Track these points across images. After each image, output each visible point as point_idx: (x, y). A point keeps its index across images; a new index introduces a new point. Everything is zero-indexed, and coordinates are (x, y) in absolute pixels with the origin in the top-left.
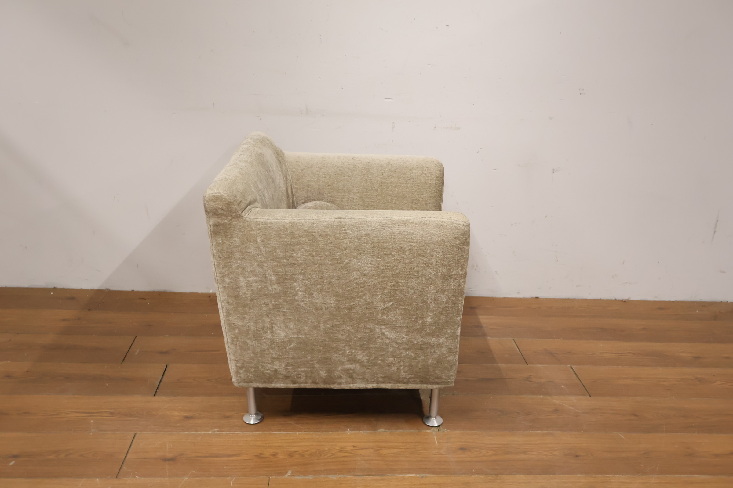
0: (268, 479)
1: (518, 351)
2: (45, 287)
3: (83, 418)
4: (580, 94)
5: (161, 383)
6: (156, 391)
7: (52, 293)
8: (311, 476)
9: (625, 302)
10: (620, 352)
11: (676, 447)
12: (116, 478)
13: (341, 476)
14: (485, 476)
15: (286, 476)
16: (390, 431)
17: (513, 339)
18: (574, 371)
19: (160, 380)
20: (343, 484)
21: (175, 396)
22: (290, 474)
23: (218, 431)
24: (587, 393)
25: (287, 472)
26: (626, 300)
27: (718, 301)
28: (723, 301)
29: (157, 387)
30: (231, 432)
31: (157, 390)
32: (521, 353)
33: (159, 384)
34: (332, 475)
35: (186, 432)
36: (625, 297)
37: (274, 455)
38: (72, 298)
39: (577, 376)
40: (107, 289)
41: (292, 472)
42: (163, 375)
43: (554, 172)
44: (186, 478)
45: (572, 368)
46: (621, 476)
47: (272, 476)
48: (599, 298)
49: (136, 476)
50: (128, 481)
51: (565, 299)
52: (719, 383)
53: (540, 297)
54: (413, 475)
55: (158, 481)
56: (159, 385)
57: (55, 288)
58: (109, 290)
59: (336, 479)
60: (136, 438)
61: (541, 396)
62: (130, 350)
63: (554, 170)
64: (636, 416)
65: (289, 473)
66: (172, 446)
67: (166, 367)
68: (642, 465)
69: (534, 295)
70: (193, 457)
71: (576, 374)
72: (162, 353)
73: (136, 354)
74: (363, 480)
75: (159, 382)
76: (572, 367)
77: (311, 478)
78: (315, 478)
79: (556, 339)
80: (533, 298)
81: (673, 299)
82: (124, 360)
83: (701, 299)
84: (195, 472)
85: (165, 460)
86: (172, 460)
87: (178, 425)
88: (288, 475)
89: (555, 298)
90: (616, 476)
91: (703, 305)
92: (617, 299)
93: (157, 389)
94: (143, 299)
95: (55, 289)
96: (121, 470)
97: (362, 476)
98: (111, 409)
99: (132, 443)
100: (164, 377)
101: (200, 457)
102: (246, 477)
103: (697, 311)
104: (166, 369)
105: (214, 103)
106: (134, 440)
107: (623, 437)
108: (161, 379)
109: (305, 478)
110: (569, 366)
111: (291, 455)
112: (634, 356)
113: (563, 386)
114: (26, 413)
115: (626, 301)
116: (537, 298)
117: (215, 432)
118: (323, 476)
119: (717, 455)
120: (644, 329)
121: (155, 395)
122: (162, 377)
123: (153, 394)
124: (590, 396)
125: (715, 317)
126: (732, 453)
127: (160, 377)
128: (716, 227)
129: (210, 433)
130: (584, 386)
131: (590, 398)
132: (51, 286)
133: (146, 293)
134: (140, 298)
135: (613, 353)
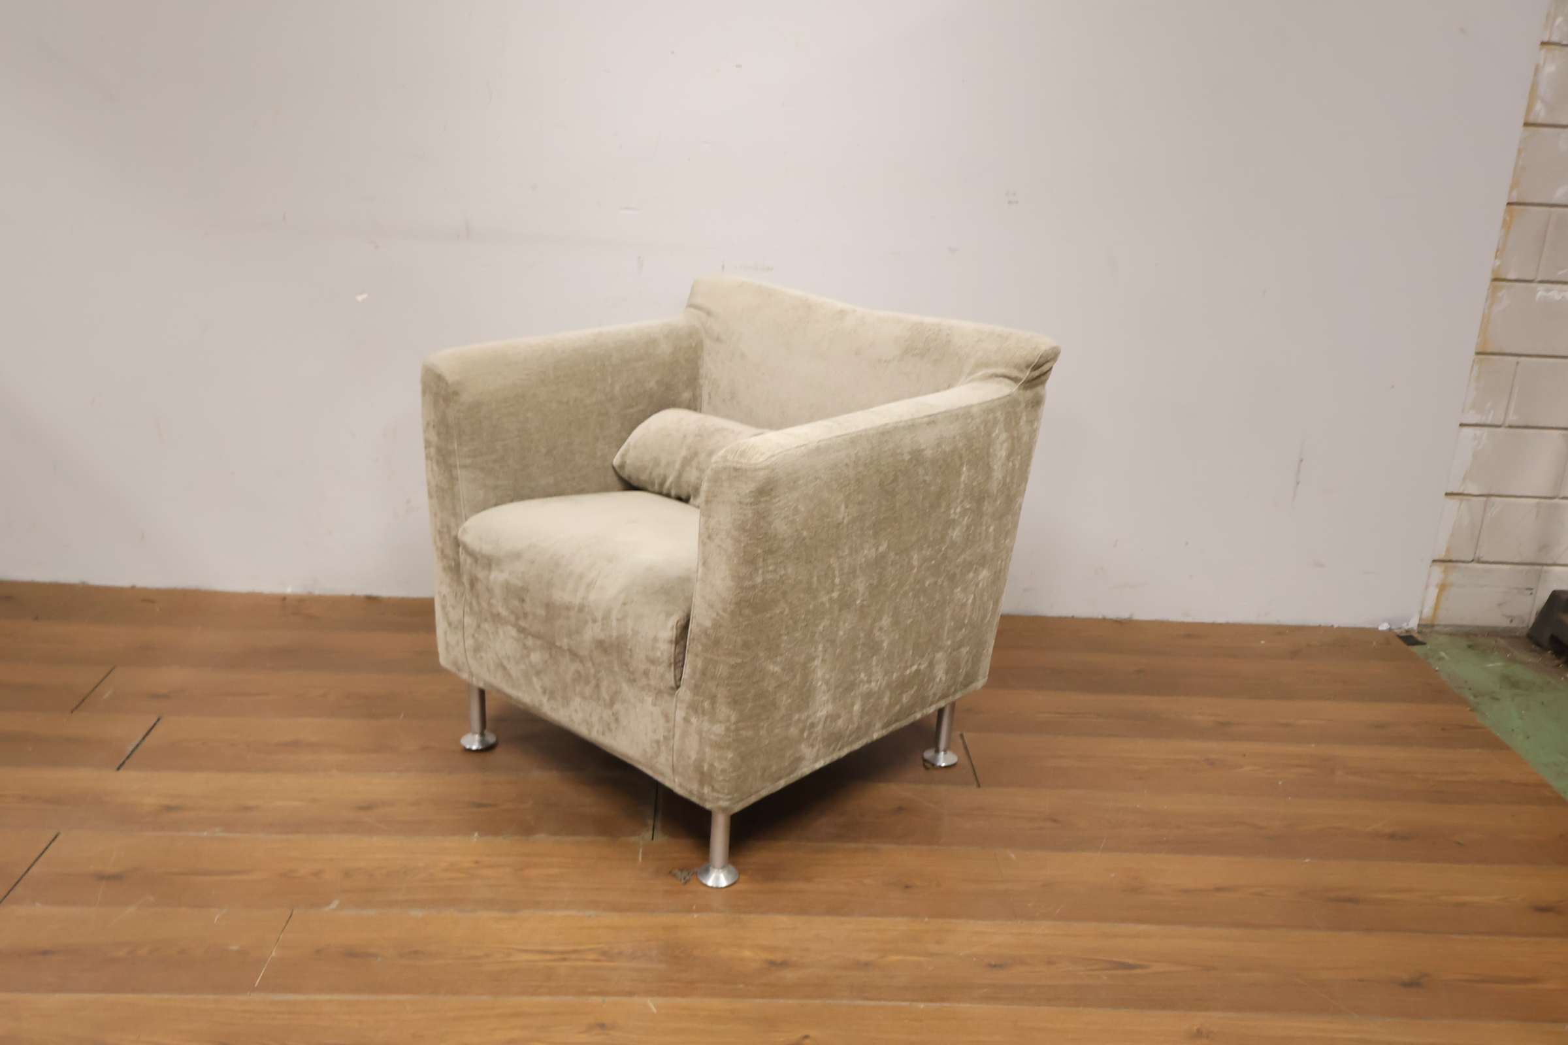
0: (291, 913)
4: (1010, 202)
5: (139, 748)
6: (124, 763)
8: (374, 909)
9: (1119, 622)
10: (1073, 712)
11: (1112, 875)
13: (432, 911)
14: (711, 916)
15: (327, 909)
16: (558, 838)
18: (965, 743)
19: (137, 742)
20: (431, 924)
21: (157, 771)
22: (335, 906)
23: (221, 832)
24: (975, 781)
25: (329, 903)
26: (1125, 619)
27: (1312, 624)
28: (1323, 624)
29: (127, 755)
30: (245, 833)
31: (127, 761)
33: (135, 749)
34: (415, 910)
35: (156, 831)
36: (1124, 614)
37: (316, 874)
38: (8, 598)
39: (968, 751)
40: (84, 583)
41: (340, 903)
42: (147, 735)
44: (131, 909)
46: (981, 922)
47: (299, 908)
48: (1070, 615)
49: (37, 903)
50: (19, 910)
52: (1250, 768)
54: (573, 913)
55: (76, 912)
56: (133, 751)
59: (420, 916)
60: (56, 840)
61: (881, 785)
62: (96, 691)
64: (1054, 821)
65: (335, 904)
66: (122, 855)
67: (158, 720)
68: (1030, 905)
70: (159, 874)
71: (966, 748)
72: (155, 696)
73: (106, 696)
74: (474, 918)
75: (134, 746)
76: (964, 735)
77: (374, 913)
78: (382, 913)
81: (1220, 619)
82: (77, 707)
83: (1279, 621)
84: (152, 898)
85: (102, 877)
86: (116, 877)
87: (147, 820)
88: (332, 907)
90: (970, 920)
91: (1279, 631)
92: (1107, 617)
93: (127, 758)
94: (149, 601)
96: (11, 894)
97: (474, 911)
98: (26, 791)
99: (47, 848)
100: (147, 739)
101: (172, 874)
102: (248, 910)
103: (1263, 643)
104: (155, 724)
106: (53, 844)
107: (1013, 857)
108: (141, 742)
109: (362, 913)
111: (347, 874)
112: (1097, 718)
115: (1123, 622)
117: (216, 832)
118: (396, 910)
119: (1187, 892)
120: (1139, 671)
121: (118, 769)
122: (144, 738)
123: (117, 766)
124: (979, 786)
125: (1295, 654)
126: (1219, 889)
127: (140, 738)
128: (1299, 471)
129: (205, 834)
130: (974, 769)
131: (978, 790)
133: (158, 591)
134: (144, 601)
135: (1062, 714)
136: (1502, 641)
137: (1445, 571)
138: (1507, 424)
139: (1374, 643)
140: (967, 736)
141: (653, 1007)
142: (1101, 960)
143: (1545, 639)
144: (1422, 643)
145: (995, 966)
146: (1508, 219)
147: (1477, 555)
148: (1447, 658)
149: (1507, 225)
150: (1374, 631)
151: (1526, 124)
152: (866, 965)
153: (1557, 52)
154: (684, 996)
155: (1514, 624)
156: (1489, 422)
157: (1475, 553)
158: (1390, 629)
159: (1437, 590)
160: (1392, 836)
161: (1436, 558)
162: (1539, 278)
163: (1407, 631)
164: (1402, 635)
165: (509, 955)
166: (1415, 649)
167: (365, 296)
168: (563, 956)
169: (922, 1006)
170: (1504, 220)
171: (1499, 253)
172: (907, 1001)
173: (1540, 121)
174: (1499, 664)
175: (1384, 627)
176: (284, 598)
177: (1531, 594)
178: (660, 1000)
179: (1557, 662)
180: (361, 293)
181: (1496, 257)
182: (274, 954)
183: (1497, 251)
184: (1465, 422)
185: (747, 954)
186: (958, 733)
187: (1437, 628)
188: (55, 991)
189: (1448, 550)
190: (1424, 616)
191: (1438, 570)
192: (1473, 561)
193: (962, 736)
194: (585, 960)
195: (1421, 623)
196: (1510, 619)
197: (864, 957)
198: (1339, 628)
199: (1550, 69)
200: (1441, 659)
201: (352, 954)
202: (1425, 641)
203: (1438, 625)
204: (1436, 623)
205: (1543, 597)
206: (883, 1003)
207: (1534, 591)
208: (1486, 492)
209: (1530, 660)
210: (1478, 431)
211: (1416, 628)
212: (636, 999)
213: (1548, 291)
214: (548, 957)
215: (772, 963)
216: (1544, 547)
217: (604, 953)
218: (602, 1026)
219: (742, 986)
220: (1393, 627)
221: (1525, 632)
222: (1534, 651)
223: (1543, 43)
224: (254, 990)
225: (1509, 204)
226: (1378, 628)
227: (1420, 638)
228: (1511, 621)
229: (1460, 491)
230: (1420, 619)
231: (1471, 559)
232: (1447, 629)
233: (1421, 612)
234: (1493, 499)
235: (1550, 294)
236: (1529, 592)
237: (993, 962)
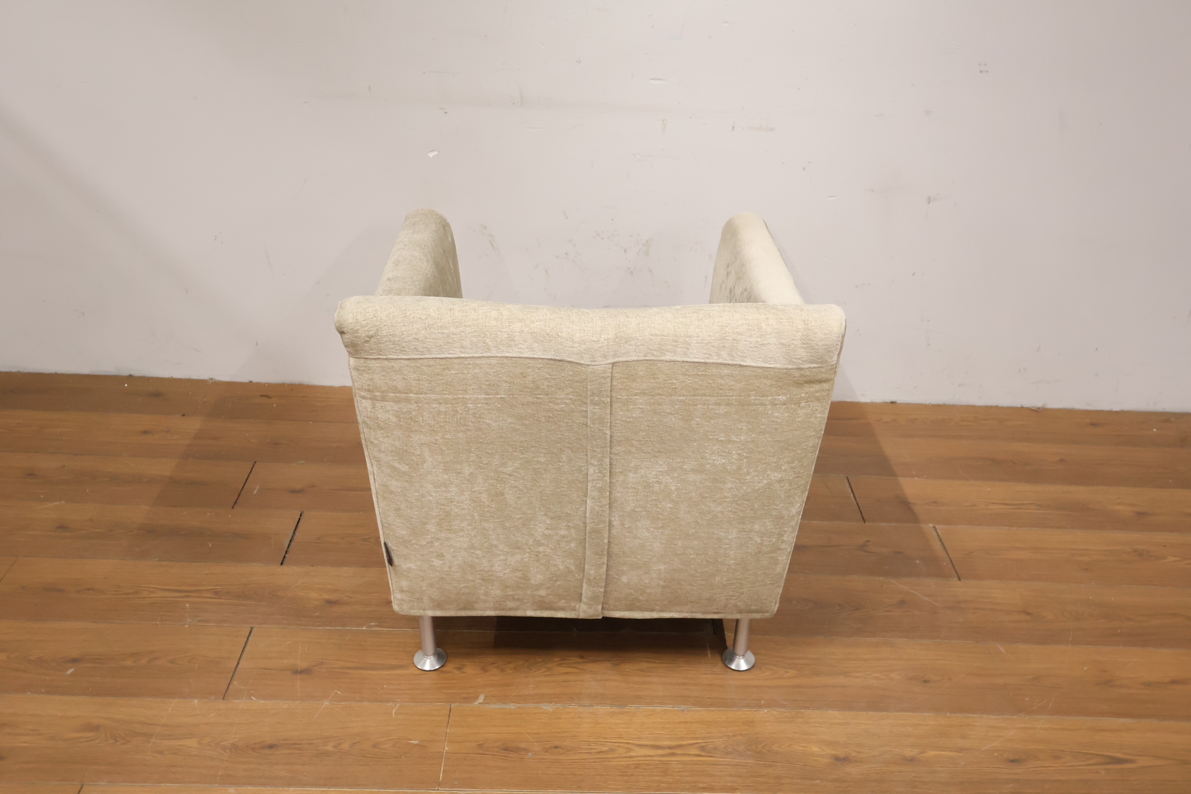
0: (449, 707)
1: (853, 499)
2: (116, 374)
3: (176, 599)
4: (981, 72)
5: (293, 543)
6: (284, 557)
7: (126, 385)
8: (514, 704)
9: (1037, 411)
10: (1018, 502)
11: (1085, 668)
12: (223, 699)
13: (559, 705)
14: (779, 711)
15: (477, 703)
16: (640, 633)
17: (847, 476)
18: (938, 535)
19: (290, 539)
20: (561, 718)
21: (312, 566)
22: (481, 701)
23: (376, 626)
24: (955, 574)
25: (477, 698)
26: (1039, 408)
29: (286, 549)
30: (396, 628)
31: (286, 555)
32: (856, 501)
33: (289, 544)
34: (545, 704)
35: (327, 626)
36: (1039, 403)
37: (460, 668)
38: (157, 395)
39: (942, 543)
40: (212, 379)
41: (485, 697)
42: (295, 530)
43: (929, 203)
44: (327, 703)
45: (936, 530)
46: (992, 716)
47: (454, 702)
48: (994, 404)
49: (252, 697)
50: (241, 704)
51: (939, 406)
52: (1171, 559)
53: (898, 402)
54: (669, 707)
55: (285, 706)
56: (288, 547)
57: (130, 376)
58: (213, 381)
59: (551, 710)
60: (252, 634)
61: (881, 578)
62: (246, 486)
63: (929, 198)
64: (1028, 614)
65: (481, 699)
66: (306, 649)
67: (301, 516)
68: (1027, 699)
69: (889, 398)
70: (339, 668)
71: (941, 540)
72: (294, 491)
73: (255, 492)
74: (592, 712)
75: (289, 542)
76: (937, 527)
77: (514, 707)
78: (520, 707)
79: (916, 478)
80: (887, 403)
81: (1116, 408)
82: (235, 503)
83: (1164, 407)
84: (339, 692)
85: (296, 672)
86: (307, 671)
87: (316, 614)
88: (480, 701)
89: (923, 403)
90: (984, 715)
91: (1166, 418)
92: (1025, 406)
93: (286, 553)
94: (266, 396)
96: (231, 687)
97: (591, 706)
98: (217, 585)
99: (246, 642)
100: (297, 534)
101: (349, 668)
102: (416, 704)
103: (1155, 430)
104: (300, 519)
105: (370, 87)
106: (250, 638)
107: (1003, 650)
108: (292, 537)
109: (505, 707)
110: (931, 525)
112: (1037, 510)
113: (918, 562)
114: (89, 589)
115: (1039, 410)
116: (892, 403)
117: (372, 627)
118: (531, 705)
119: (1148, 685)
120: (1062, 461)
121: (282, 564)
122: (294, 533)
123: (279, 561)
124: (960, 579)
125: (1183, 442)
126: (1174, 682)
127: (290, 534)
129: (364, 628)
130: (951, 561)
131: (959, 582)
132: (125, 373)
133: (271, 386)
134: (262, 396)
135: (1006, 504)
142: (1097, 755)
145: (1013, 761)
152: (912, 760)
165: (629, 750)
167: (435, 153)
168: (672, 751)
180: (432, 151)
182: (446, 748)
185: (815, 749)
188: (289, 785)
193: (935, 528)
194: (689, 755)
197: (909, 752)
201: (509, 749)
214: (660, 752)
215: (837, 759)
217: (703, 748)
219: (818, 781)
224: (440, 785)
237: (1011, 758)
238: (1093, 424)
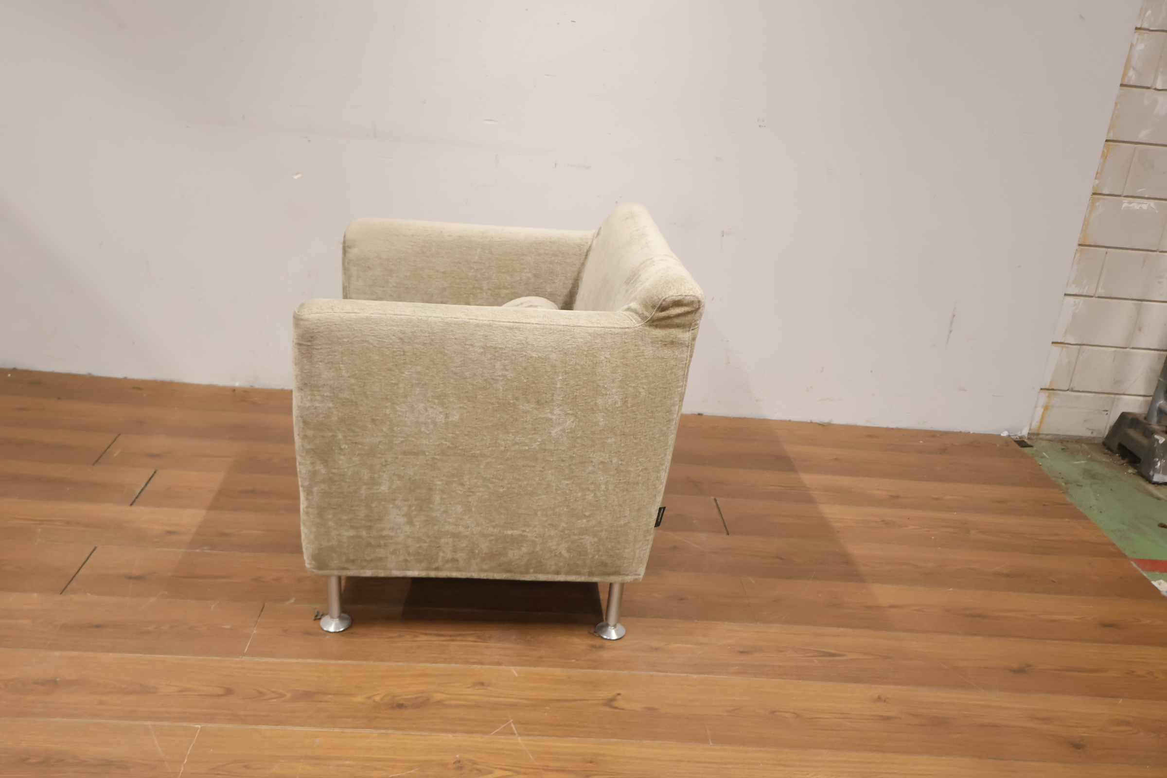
0: (263, 605)
3: (28, 526)
4: (760, 126)
5: (144, 492)
6: (134, 501)
7: (9, 375)
9: (822, 425)
10: (792, 486)
11: (820, 595)
12: (61, 594)
15: (288, 603)
18: (717, 504)
19: (142, 487)
21: (159, 507)
23: (208, 550)
24: (725, 531)
25: (289, 599)
26: (825, 423)
27: (955, 430)
28: (963, 431)
29: (136, 496)
30: (225, 551)
31: (136, 500)
33: (140, 492)
35: (164, 548)
36: (825, 420)
37: (278, 580)
38: (37, 383)
39: (720, 511)
40: (90, 374)
41: (296, 599)
42: (148, 482)
43: (723, 236)
44: (153, 599)
46: (733, 623)
47: (269, 602)
48: (788, 419)
49: (88, 594)
50: (76, 597)
51: (740, 418)
52: (913, 527)
53: (705, 414)
55: (116, 601)
56: (139, 494)
57: (14, 369)
60: (98, 549)
61: (661, 531)
62: (108, 451)
63: (723, 232)
64: (781, 559)
65: (292, 601)
66: (142, 563)
67: (155, 472)
68: (765, 613)
70: (169, 577)
71: (718, 508)
72: (151, 456)
73: (116, 455)
75: (140, 490)
76: (717, 499)
80: (695, 414)
81: (892, 425)
82: (96, 462)
83: (932, 428)
84: (167, 593)
85: (130, 578)
86: (139, 578)
87: (156, 540)
89: (726, 416)
90: (725, 623)
91: (932, 434)
92: (814, 421)
93: (136, 498)
94: (138, 389)
95: (14, 371)
96: (69, 586)
98: (69, 518)
99: (89, 557)
100: (149, 485)
101: (179, 577)
102: (233, 602)
103: (921, 442)
104: (153, 475)
106: (92, 554)
107: (753, 581)
108: (144, 487)
111: (299, 581)
112: (808, 491)
113: (695, 522)
116: (700, 414)
117: (204, 550)
119: (870, 607)
120: (836, 459)
121: (131, 505)
122: (146, 485)
123: (130, 503)
124: (728, 534)
125: (943, 451)
126: (892, 606)
127: (143, 484)
128: (951, 324)
129: (198, 551)
130: (724, 522)
131: (727, 537)
132: (10, 366)
133: (143, 382)
134: (134, 388)
135: (783, 487)
136: (1086, 447)
137: (1049, 397)
138: (1097, 296)
139: (998, 445)
140: (719, 500)
141: (515, 672)
142: (814, 650)
143: (1115, 446)
144: (1031, 446)
145: (742, 652)
146: (1106, 151)
147: (1071, 386)
148: (1047, 457)
149: (1105, 156)
150: (999, 436)
151: (1122, 85)
152: (656, 649)
153: (1146, 35)
154: (535, 666)
155: (1094, 435)
156: (1084, 293)
157: (1070, 385)
158: (1009, 436)
159: (1042, 410)
160: (1008, 575)
161: (1043, 387)
162: (1124, 194)
163: (1020, 437)
164: (1016, 440)
166: (1026, 450)
167: (300, 176)
168: (453, 638)
169: (695, 676)
170: (1103, 151)
171: (1098, 175)
172: (685, 673)
173: (1131, 83)
174: (1083, 462)
175: (1005, 434)
176: (234, 390)
177: (1107, 414)
178: (519, 668)
179: (1122, 461)
180: (296, 174)
181: (1096, 178)
182: (255, 632)
183: (1097, 173)
184: (1067, 293)
185: (576, 640)
186: (713, 498)
187: (1040, 436)
188: (109, 651)
189: (1051, 382)
190: (1032, 428)
191: (1044, 396)
192: (1068, 390)
193: (715, 500)
194: (467, 641)
195: (1030, 432)
196: (1091, 431)
197: (655, 644)
198: (974, 434)
199: (1140, 47)
200: (1043, 457)
201: (308, 633)
202: (1033, 445)
203: (1042, 434)
204: (1040, 432)
205: (1115, 417)
206: (669, 674)
207: (1109, 412)
208: (1080, 343)
209: (1104, 460)
210: (1077, 299)
211: (1026, 436)
212: (503, 667)
213: (1130, 203)
214: (442, 638)
215: (594, 646)
216: (1117, 382)
217: (480, 637)
218: (482, 684)
219: (574, 661)
220: (1011, 434)
221: (1101, 441)
222: (1105, 454)
223: (1137, 29)
224: (244, 655)
225: (1107, 141)
226: (1000, 435)
227: (1029, 443)
228: (1092, 433)
229: (1062, 341)
230: (1030, 429)
231: (1066, 389)
232: (1048, 437)
233: (1031, 425)
234: (1084, 347)
235: (1131, 205)
236: (1106, 412)
237: (741, 650)
238: (869, 436)
